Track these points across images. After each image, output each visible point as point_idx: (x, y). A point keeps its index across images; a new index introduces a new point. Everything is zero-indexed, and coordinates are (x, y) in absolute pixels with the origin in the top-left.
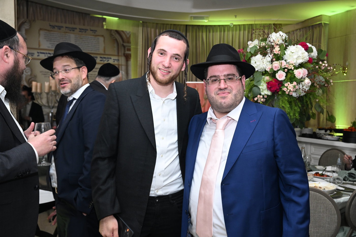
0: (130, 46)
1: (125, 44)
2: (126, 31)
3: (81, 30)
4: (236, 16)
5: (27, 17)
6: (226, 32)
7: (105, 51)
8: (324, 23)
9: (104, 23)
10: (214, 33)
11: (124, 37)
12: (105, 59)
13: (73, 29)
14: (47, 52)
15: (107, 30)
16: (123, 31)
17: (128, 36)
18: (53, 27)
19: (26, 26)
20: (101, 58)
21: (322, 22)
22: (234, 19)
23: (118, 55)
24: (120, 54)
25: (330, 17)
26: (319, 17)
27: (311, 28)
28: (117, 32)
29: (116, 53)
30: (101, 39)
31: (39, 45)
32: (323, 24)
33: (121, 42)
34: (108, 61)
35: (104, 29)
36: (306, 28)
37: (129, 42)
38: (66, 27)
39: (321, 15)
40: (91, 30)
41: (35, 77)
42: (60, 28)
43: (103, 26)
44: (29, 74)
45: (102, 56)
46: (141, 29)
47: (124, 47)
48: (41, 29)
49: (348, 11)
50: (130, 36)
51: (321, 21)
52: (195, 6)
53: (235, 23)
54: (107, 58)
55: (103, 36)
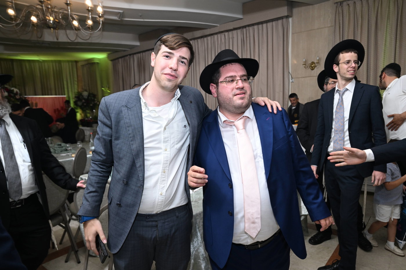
10: (35, 64)
25: (99, 59)
26: (93, 59)
51: (95, 61)
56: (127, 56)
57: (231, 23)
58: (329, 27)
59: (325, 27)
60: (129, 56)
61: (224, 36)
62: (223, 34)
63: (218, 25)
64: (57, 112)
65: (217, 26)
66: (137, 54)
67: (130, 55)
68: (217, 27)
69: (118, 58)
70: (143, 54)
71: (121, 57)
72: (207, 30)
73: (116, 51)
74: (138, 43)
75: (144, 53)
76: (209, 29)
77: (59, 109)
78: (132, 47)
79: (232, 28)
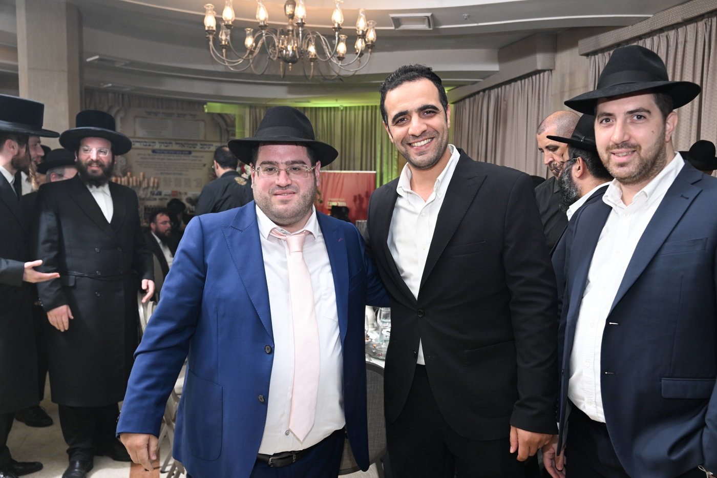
0: (235, 131)
1: (229, 129)
2: (230, 114)
3: (179, 115)
4: (337, 100)
5: (123, 104)
6: (348, 112)
7: (205, 137)
9: (205, 106)
10: (336, 113)
11: (228, 121)
12: (205, 146)
13: (171, 115)
14: (143, 140)
15: (209, 113)
16: (227, 114)
17: (232, 119)
18: (149, 113)
19: (122, 114)
20: (202, 145)
22: (335, 102)
23: (221, 141)
24: (223, 139)
28: (220, 115)
29: (218, 139)
30: (202, 124)
31: (135, 133)
33: (225, 127)
34: (209, 148)
35: (205, 113)
37: (234, 126)
38: (163, 113)
40: (191, 115)
41: (131, 167)
42: (156, 114)
43: (203, 109)
44: (124, 164)
45: (202, 143)
46: (247, 111)
47: (228, 132)
48: (136, 117)
50: (235, 119)
52: (290, 92)
53: (345, 105)
54: (209, 145)
55: (203, 120)
56: (478, 93)
57: (679, 7)
60: (481, 93)
61: (665, 38)
62: (664, 34)
63: (650, 16)
64: (358, 202)
65: (648, 18)
66: (496, 90)
67: (484, 91)
68: (647, 21)
69: (464, 99)
70: (505, 88)
71: (469, 96)
72: (627, 28)
73: (460, 85)
74: (495, 67)
75: (508, 87)
76: (630, 27)
77: (363, 195)
78: (486, 75)
79: (679, 20)
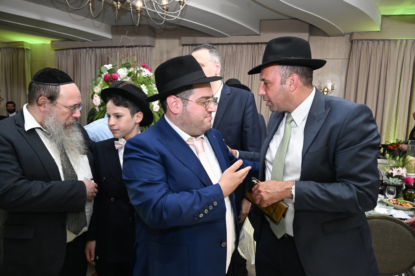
8: (27, 49)
21: (25, 47)
25: (31, 44)
26: (22, 43)
27: (16, 49)
32: (25, 49)
36: (11, 48)
39: (23, 42)
49: (44, 44)
51: (23, 46)
56: (85, 48)
57: (246, 36)
58: (343, 59)
59: (339, 59)
60: (88, 49)
63: (229, 36)
67: (91, 48)
68: (227, 38)
69: (68, 49)
71: (73, 49)
72: (215, 38)
73: (68, 39)
74: (110, 36)
